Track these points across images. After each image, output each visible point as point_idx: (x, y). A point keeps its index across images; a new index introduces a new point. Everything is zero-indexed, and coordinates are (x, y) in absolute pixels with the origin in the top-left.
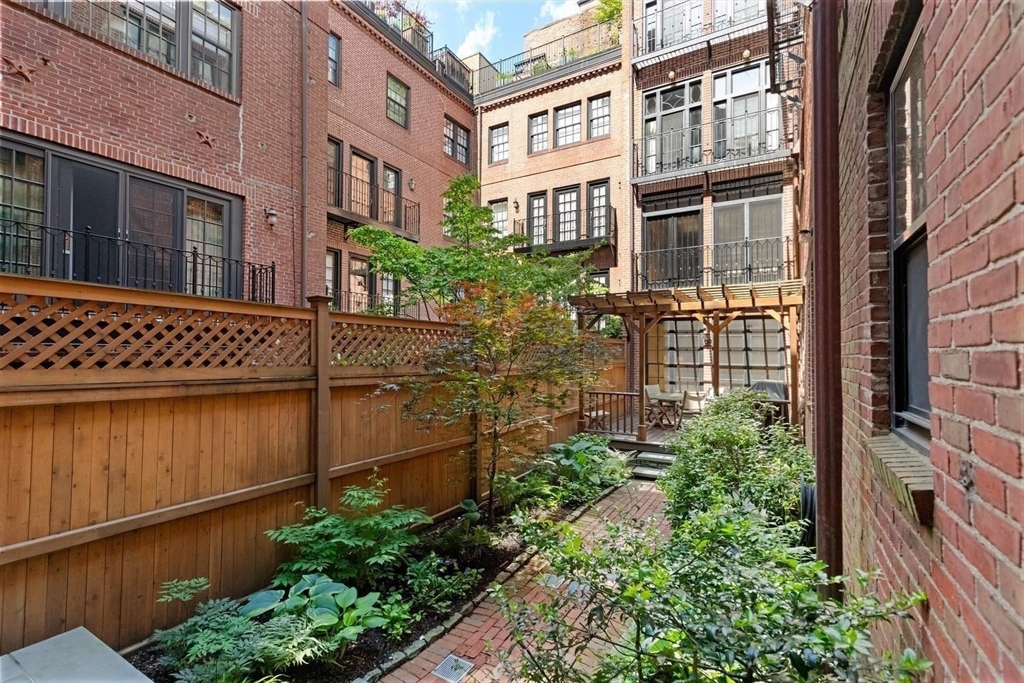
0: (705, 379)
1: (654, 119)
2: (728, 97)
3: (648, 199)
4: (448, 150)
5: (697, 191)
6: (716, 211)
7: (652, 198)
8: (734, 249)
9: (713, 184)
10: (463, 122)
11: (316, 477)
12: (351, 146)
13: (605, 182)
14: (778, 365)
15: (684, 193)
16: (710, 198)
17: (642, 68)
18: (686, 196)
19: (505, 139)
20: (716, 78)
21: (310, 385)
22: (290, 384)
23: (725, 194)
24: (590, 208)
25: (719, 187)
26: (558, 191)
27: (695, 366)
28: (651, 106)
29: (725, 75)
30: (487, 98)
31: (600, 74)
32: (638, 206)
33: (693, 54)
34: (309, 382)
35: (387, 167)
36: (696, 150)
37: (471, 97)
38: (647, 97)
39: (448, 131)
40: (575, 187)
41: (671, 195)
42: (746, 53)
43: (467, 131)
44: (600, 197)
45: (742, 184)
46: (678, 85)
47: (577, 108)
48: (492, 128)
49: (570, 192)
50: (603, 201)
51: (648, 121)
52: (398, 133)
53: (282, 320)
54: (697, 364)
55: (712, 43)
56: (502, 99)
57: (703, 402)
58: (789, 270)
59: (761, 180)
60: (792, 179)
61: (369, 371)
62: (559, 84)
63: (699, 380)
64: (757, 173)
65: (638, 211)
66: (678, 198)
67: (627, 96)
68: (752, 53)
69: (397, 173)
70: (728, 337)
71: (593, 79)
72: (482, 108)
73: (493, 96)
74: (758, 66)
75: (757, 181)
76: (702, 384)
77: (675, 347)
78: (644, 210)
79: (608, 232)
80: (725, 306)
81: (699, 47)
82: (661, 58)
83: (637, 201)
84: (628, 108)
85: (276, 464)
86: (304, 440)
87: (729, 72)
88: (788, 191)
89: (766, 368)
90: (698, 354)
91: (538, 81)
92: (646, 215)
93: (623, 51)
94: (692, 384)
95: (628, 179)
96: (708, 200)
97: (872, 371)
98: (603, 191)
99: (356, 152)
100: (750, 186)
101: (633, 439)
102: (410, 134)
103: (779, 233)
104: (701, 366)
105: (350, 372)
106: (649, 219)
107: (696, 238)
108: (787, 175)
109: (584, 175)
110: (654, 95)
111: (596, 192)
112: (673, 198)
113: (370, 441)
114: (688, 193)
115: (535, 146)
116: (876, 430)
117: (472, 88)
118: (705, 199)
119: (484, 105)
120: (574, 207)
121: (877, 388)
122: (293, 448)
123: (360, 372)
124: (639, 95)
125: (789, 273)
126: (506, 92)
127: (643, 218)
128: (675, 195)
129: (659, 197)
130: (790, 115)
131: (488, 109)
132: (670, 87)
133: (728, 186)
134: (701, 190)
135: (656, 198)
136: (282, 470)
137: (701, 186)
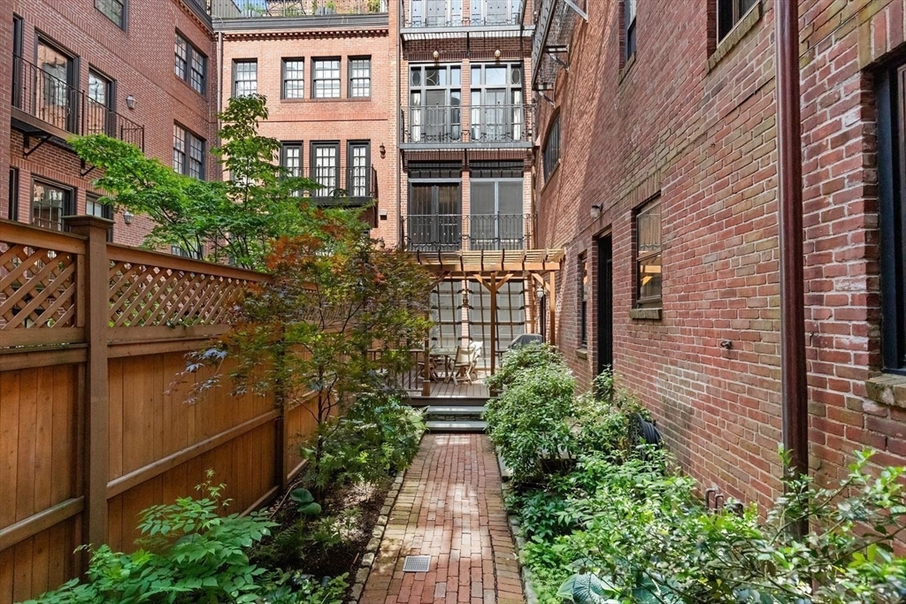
0: (463, 335)
1: (419, 91)
2: (483, 87)
3: (413, 165)
4: (178, 71)
5: (457, 165)
6: (473, 185)
7: (417, 165)
8: (481, 221)
9: (471, 161)
10: (199, 44)
11: (86, 502)
12: (36, 29)
13: (365, 143)
14: (520, 321)
15: (446, 165)
16: (468, 173)
17: (408, 41)
18: (447, 168)
19: (253, 77)
20: (473, 67)
21: (75, 357)
22: (41, 356)
23: (479, 171)
24: (350, 167)
25: (475, 165)
26: (316, 144)
27: (454, 323)
28: (416, 79)
29: (479, 67)
30: (230, 25)
31: (361, 36)
32: (404, 171)
33: (455, 40)
34: (74, 353)
35: (94, 71)
36: (455, 129)
37: (210, 19)
38: (413, 69)
39: (181, 50)
40: (334, 143)
41: (434, 165)
42: (498, 52)
43: (204, 56)
44: (360, 157)
45: (493, 165)
46: (441, 65)
47: (335, 63)
48: (236, 61)
49: (329, 148)
50: (363, 163)
51: (413, 92)
52: (112, 34)
53: (25, 250)
54: (456, 321)
55: (470, 36)
56: (250, 32)
57: (471, 356)
58: (528, 242)
59: (508, 164)
60: (530, 167)
61: (163, 334)
62: (317, 33)
63: (457, 337)
64: (504, 158)
65: (404, 176)
66: (440, 168)
67: (394, 63)
68: (503, 54)
69: (110, 83)
70: (481, 297)
71: (353, 39)
72: (223, 34)
73: (238, 25)
74: (505, 67)
75: (505, 164)
76: (460, 339)
77: (437, 305)
78: (410, 176)
79: (368, 192)
80: (501, 269)
81: (460, 36)
82: (426, 35)
83: (404, 166)
84: (395, 74)
85: (13, 495)
86: (64, 447)
87: (483, 65)
88: (528, 176)
89: (511, 324)
90: (457, 312)
91: (293, 24)
92: (412, 180)
93: (390, 19)
94: (451, 339)
95: (395, 143)
96: (466, 175)
97: (867, 320)
98: (363, 152)
99: (44, 39)
100: (499, 168)
101: (419, 395)
102: (128, 38)
103: (521, 210)
104: (460, 323)
105: (137, 335)
106: (415, 185)
107: (456, 207)
108: (527, 163)
109: (345, 132)
110: (419, 69)
111: (356, 152)
112: (436, 168)
113: (162, 433)
114: (449, 165)
115: (290, 92)
116: (872, 372)
117: (210, 8)
118: (463, 173)
119: (226, 32)
120: (333, 163)
121: (872, 334)
122: (45, 463)
123: (150, 334)
124: (406, 66)
125: (528, 244)
126: (254, 25)
127: (408, 183)
128: (438, 165)
129: (424, 165)
130: (530, 114)
131: (231, 38)
132: (433, 65)
133: (482, 165)
134: (460, 165)
135: (420, 165)
136: (24, 504)
137: (460, 161)
